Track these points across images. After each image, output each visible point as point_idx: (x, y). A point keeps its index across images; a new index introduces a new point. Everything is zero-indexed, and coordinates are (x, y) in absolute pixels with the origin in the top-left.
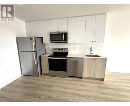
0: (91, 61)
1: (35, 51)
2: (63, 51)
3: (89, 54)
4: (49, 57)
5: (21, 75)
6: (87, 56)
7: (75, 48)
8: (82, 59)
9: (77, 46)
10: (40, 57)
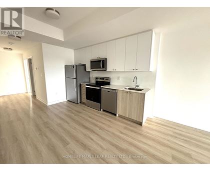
0: (125, 94)
1: (76, 78)
2: (105, 80)
3: (134, 87)
4: (87, 85)
5: (66, 100)
6: (129, 89)
7: (118, 78)
8: (115, 91)
9: (121, 75)
10: (80, 85)
